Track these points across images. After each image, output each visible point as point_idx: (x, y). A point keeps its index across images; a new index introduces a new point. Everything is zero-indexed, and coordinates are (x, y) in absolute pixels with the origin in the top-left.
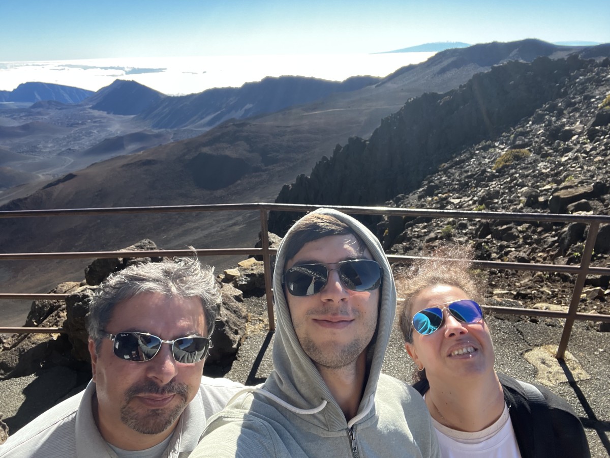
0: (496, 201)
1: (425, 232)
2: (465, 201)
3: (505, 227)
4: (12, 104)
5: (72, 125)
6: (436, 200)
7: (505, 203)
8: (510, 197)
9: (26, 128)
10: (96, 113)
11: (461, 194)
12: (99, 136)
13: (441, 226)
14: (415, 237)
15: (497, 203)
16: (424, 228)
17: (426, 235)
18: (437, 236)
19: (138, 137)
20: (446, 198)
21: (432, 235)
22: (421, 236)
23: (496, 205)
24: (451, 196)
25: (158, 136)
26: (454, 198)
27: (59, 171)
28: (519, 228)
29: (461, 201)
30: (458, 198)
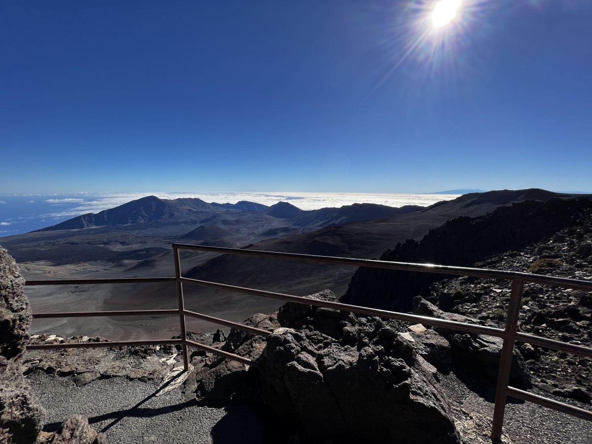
0: (541, 296)
1: (477, 311)
2: (506, 292)
3: (561, 320)
4: (233, 210)
5: (256, 222)
6: (479, 287)
7: (552, 299)
8: (555, 294)
9: (236, 221)
10: (268, 216)
11: (502, 286)
12: (267, 227)
13: (490, 308)
14: (468, 313)
15: (543, 298)
16: (474, 307)
17: (479, 313)
18: (489, 316)
19: (285, 230)
20: (489, 287)
21: (484, 314)
22: (473, 313)
23: (542, 300)
24: (493, 287)
25: (294, 230)
26: (495, 288)
27: (247, 243)
28: (578, 323)
29: (502, 291)
30: (499, 289)
